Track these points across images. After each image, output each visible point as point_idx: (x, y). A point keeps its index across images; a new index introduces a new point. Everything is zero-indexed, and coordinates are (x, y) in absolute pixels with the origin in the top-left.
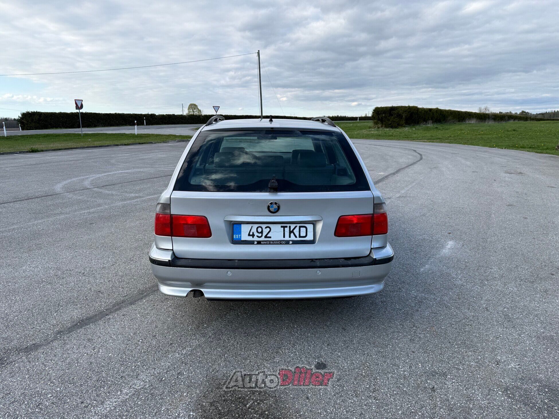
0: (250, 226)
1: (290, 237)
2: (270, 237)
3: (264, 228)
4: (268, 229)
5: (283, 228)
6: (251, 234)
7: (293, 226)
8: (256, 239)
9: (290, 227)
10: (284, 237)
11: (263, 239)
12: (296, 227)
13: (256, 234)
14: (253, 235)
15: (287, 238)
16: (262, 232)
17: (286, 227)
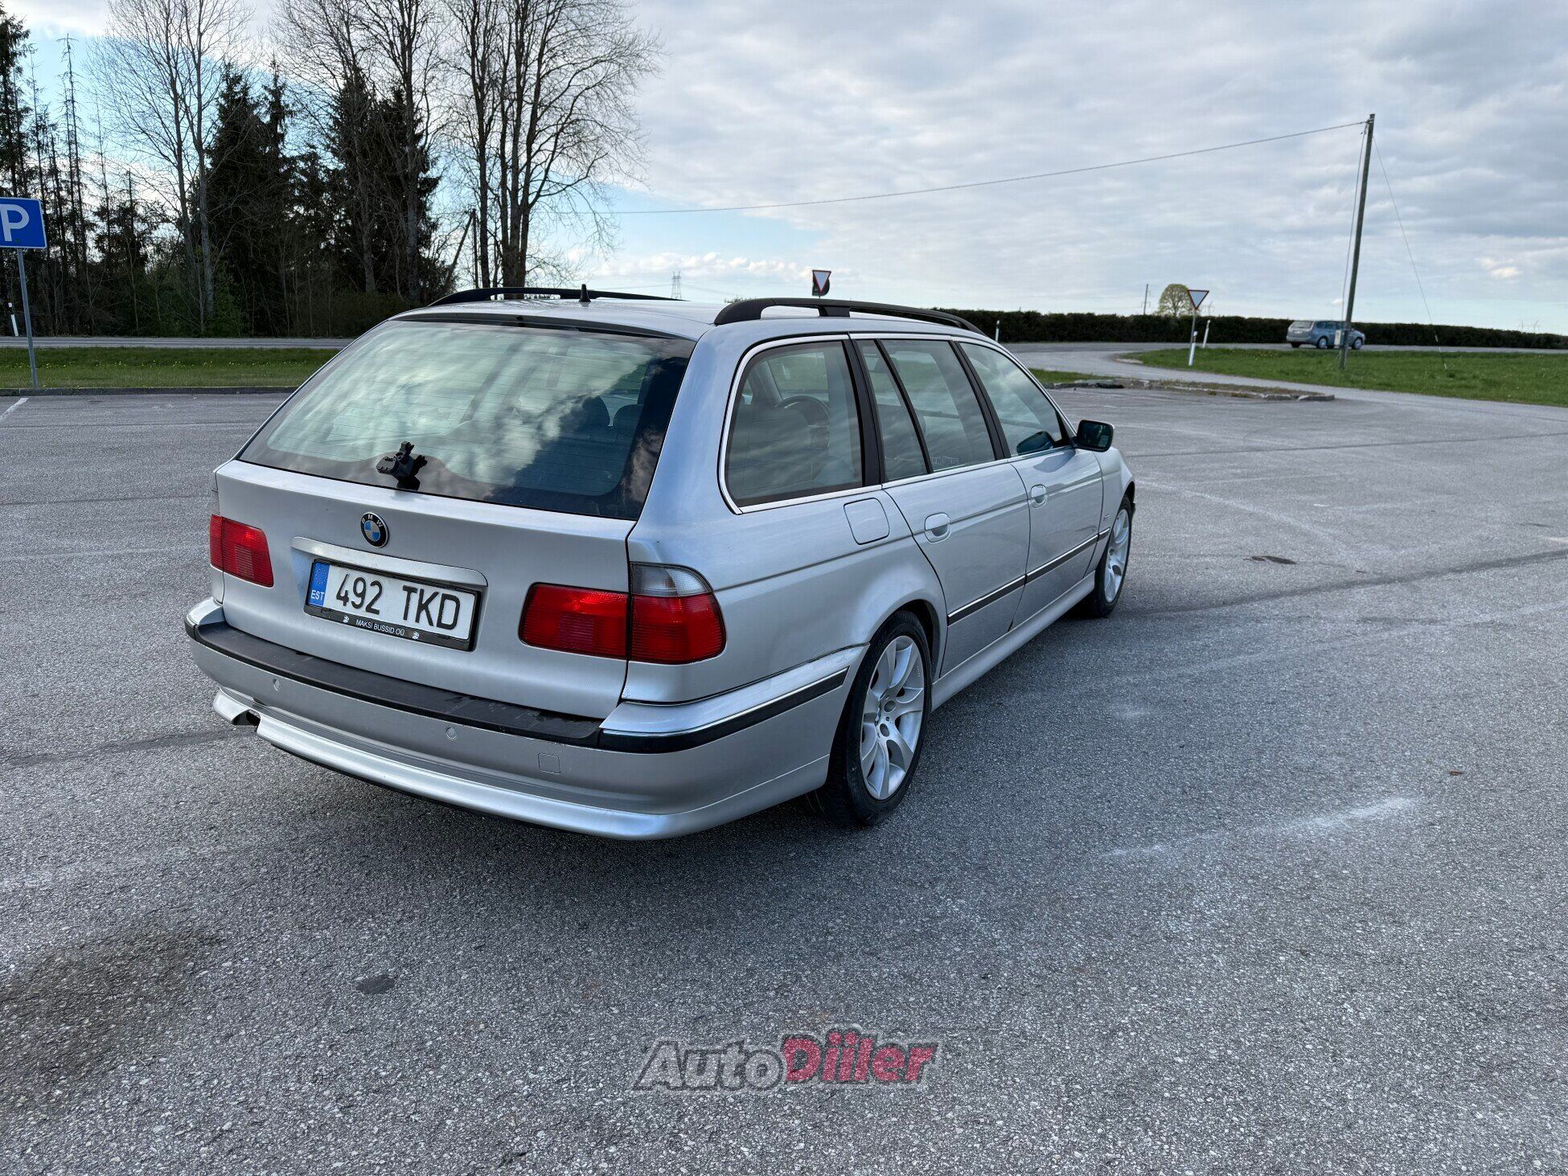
0: (346, 571)
1: (417, 620)
2: (377, 612)
3: (368, 584)
4: (377, 588)
5: (406, 593)
6: (343, 595)
7: (429, 591)
8: (349, 609)
9: (422, 592)
10: (405, 618)
11: (362, 612)
12: (435, 594)
13: (352, 597)
14: (345, 599)
15: (411, 623)
16: (362, 595)
17: (414, 590)
